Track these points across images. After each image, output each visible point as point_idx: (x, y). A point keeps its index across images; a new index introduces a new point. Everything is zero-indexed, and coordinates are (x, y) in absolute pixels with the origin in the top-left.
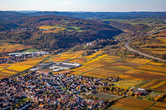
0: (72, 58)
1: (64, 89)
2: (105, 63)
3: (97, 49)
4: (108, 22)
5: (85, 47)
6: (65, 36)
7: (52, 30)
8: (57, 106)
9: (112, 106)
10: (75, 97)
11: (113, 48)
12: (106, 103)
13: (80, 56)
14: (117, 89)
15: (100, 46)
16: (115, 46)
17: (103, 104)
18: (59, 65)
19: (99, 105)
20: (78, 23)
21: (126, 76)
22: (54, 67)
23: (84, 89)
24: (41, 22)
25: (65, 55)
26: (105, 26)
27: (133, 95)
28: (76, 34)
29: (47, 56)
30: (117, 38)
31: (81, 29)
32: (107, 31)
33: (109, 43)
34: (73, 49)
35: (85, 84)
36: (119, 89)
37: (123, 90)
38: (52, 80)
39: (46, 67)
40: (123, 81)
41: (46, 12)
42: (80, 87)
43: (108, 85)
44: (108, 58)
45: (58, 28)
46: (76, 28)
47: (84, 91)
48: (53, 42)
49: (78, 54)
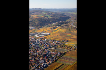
0: (46, 30)
1: (41, 46)
2: (62, 33)
3: (58, 26)
4: (64, 13)
5: (52, 25)
6: (43, 20)
7: (37, 17)
8: (36, 56)
9: (64, 55)
10: (46, 51)
11: (66, 25)
12: (61, 54)
13: (50, 30)
14: (67, 46)
15: (59, 24)
16: (67, 24)
17: (60, 54)
18: (40, 34)
19: (57, 55)
20: (50, 14)
21: (72, 39)
22: (37, 35)
23: (51, 46)
24: (33, 13)
25: (43, 29)
26: (62, 15)
27: (75, 49)
28: (48, 19)
29: (34, 29)
30: (68, 20)
31: (51, 16)
32: (63, 17)
33: (64, 23)
34: (47, 26)
35: (52, 44)
36: (68, 46)
37: (70, 47)
38: (35, 42)
39: (33, 35)
40: (70, 42)
41: (36, 9)
42: (49, 45)
43: (62, 44)
44: (63, 31)
45: (40, 16)
46: (49, 16)
47: (51, 47)
48: (37, 23)
49: (49, 29)
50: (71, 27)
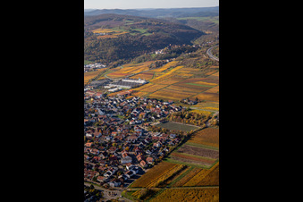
0: (136, 72)
1: (121, 118)
2: (179, 78)
3: (169, 58)
4: (185, 22)
5: (154, 56)
6: (127, 41)
7: (110, 34)
8: (110, 144)
9: (188, 142)
10: (136, 130)
11: (191, 56)
12: (179, 137)
13: (147, 70)
14: (196, 117)
15: (173, 54)
16: (194, 53)
17: (176, 140)
18: (118, 83)
19: (169, 141)
20: (145, 24)
21: (208, 96)
22: (111, 85)
23: (149, 116)
24: (97, 24)
25: (126, 69)
26: (181, 27)
28: (142, 38)
29: (102, 70)
30: (196, 42)
31: (149, 32)
32: (183, 33)
33: (185, 49)
34: (137, 59)
35: (152, 109)
36: (198, 115)
37: (204, 117)
38: (107, 105)
39: (99, 87)
40: (203, 104)
41: (105, 10)
42: (144, 114)
43: (182, 111)
44: (184, 72)
45: (119, 32)
46: (143, 31)
47: (150, 120)
48: (110, 51)
49: (144, 66)
50: (207, 60)
